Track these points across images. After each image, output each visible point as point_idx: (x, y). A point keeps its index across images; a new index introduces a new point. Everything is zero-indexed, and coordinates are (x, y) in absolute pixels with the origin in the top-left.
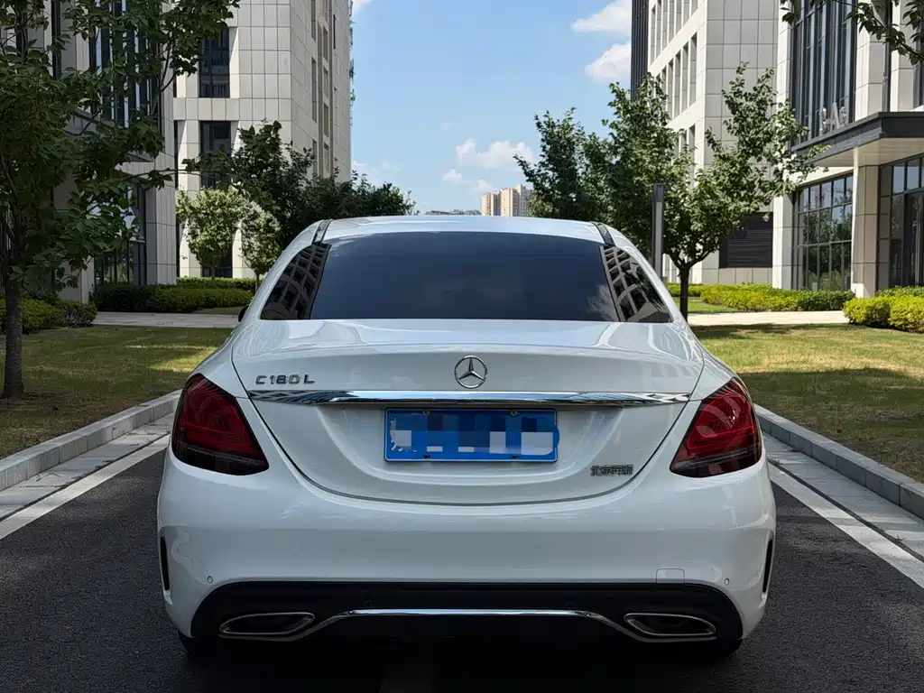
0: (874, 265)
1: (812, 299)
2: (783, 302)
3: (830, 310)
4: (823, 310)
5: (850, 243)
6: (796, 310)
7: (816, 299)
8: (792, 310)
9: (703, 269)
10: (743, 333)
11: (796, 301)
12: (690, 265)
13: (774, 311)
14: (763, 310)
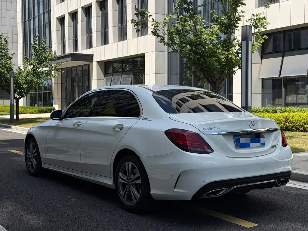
0: (61, 99)
1: (42, 110)
2: (33, 111)
3: (48, 113)
4: (46, 113)
5: (52, 92)
6: (37, 113)
7: (43, 110)
8: (36, 113)
9: (23, 99)
10: (40, 120)
11: (37, 110)
12: (19, 98)
13: (30, 114)
14: (26, 113)
